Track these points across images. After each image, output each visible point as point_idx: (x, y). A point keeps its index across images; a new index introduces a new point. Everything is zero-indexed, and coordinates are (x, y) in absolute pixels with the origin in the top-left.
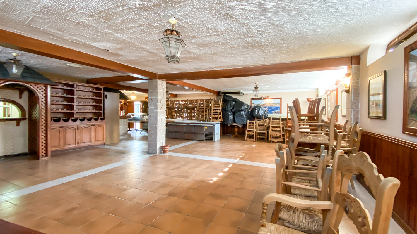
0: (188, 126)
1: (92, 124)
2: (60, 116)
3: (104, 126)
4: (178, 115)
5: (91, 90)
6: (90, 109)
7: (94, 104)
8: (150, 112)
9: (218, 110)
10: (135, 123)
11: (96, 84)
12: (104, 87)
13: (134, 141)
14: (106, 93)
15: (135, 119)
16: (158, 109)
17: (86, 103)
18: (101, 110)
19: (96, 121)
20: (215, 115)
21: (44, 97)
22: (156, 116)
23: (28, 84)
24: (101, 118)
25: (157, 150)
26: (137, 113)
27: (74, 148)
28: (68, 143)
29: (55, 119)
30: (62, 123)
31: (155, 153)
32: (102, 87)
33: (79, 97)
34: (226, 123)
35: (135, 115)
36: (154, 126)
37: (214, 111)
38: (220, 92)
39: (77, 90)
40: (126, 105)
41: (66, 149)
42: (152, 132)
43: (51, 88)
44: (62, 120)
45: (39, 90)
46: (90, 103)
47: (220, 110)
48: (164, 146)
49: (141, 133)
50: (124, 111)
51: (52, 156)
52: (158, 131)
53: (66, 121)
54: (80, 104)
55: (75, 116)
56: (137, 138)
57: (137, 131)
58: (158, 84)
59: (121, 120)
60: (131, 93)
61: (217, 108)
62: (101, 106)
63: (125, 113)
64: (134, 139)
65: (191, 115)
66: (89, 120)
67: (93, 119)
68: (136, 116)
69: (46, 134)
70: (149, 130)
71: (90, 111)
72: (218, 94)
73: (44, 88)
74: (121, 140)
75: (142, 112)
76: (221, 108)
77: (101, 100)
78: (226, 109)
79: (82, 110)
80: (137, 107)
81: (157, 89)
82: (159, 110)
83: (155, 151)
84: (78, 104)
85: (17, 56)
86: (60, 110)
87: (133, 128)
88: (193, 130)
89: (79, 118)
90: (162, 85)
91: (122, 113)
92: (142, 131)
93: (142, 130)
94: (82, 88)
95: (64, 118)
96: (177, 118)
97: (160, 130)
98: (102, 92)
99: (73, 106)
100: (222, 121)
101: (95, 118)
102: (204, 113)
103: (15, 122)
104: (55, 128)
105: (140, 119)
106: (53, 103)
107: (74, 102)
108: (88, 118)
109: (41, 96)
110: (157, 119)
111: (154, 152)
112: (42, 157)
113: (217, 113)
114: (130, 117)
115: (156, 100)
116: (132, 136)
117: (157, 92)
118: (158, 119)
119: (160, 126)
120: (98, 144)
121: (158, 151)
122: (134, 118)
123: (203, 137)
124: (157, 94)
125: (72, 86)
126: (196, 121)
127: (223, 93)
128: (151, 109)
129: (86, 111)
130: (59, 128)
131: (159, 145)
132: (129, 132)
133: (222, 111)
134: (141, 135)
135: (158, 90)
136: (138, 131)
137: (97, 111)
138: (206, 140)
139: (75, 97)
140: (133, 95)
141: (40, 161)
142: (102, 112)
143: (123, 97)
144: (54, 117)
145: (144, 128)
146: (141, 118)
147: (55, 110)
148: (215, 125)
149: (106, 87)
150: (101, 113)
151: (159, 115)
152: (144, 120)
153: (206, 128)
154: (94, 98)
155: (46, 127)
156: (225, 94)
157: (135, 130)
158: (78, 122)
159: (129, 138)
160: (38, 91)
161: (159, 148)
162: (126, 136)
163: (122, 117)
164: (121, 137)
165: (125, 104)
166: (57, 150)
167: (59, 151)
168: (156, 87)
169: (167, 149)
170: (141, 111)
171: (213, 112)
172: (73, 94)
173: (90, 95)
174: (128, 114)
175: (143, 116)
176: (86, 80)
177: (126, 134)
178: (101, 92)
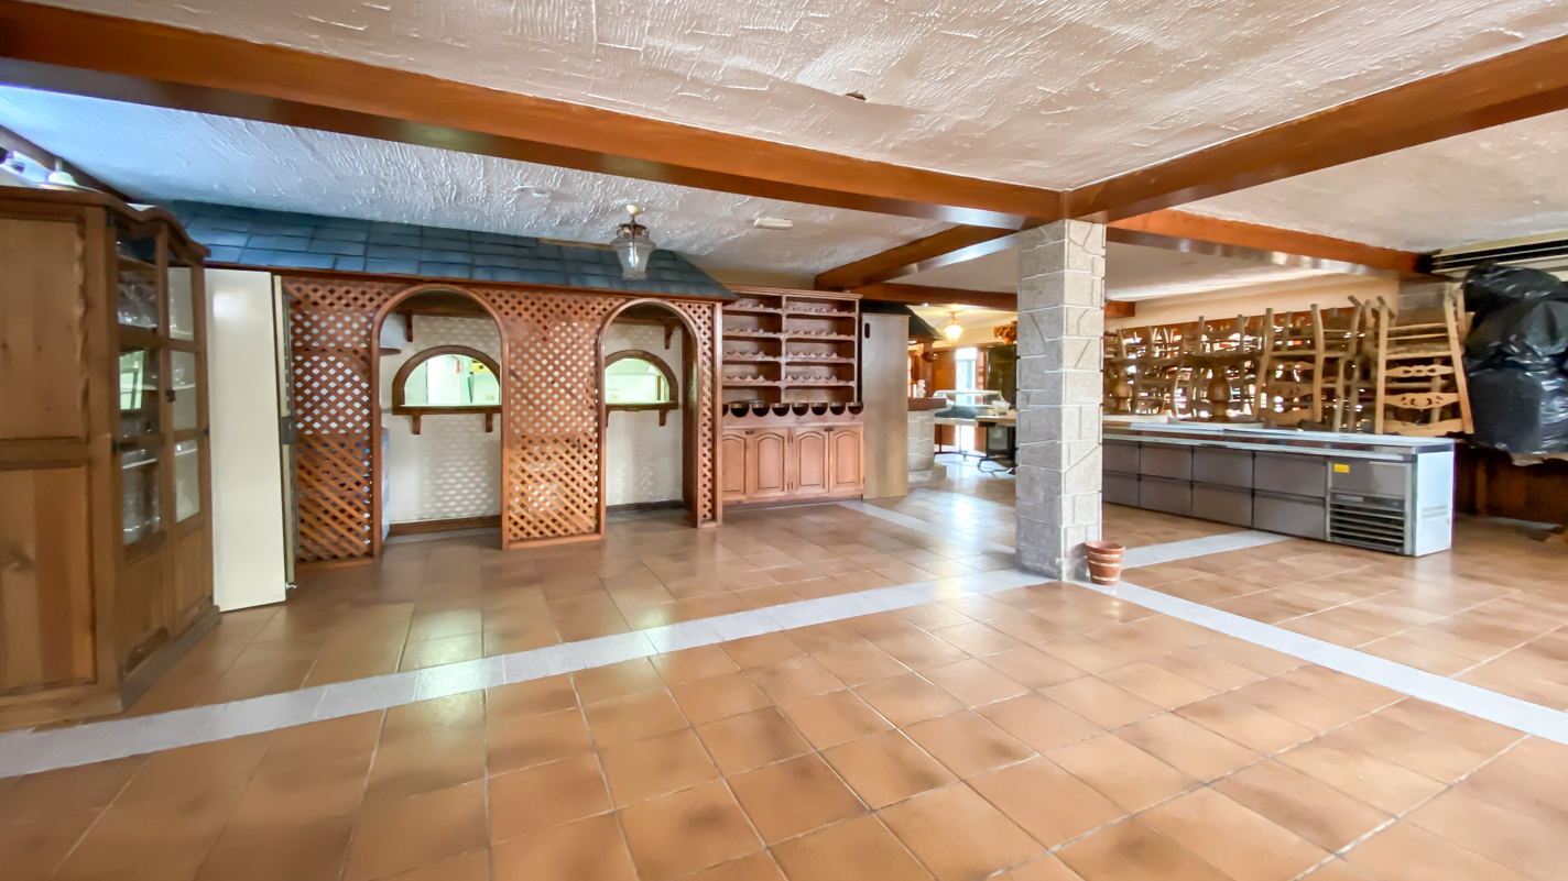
0: (1212, 450)
1: (828, 424)
2: (749, 396)
3: (858, 434)
4: (1142, 399)
5: (825, 310)
6: (822, 376)
7: (834, 358)
8: (1027, 378)
9: (1428, 361)
10: (957, 427)
11: (839, 289)
12: (860, 296)
13: (957, 494)
14: (867, 318)
15: (957, 413)
16: (1065, 363)
17: (813, 356)
18: (853, 380)
19: (838, 416)
20: (1409, 396)
21: (709, 339)
22: (1056, 398)
23: (674, 302)
24: (852, 404)
25: (1063, 559)
26: (967, 389)
27: (779, 503)
28: (765, 483)
29: (736, 406)
30: (750, 420)
31: (1054, 574)
32: (856, 297)
33: (795, 336)
34: (1501, 446)
35: (958, 397)
36: (1043, 443)
37: (1399, 372)
38: (1438, 252)
39: (789, 316)
40: (929, 361)
41: (759, 503)
42: (1034, 469)
43: (725, 312)
44: (750, 412)
45: (697, 320)
46: (824, 356)
47: (1447, 361)
48: (1094, 546)
49: (979, 466)
50: (922, 383)
51: (728, 520)
52: (1065, 467)
53: (761, 412)
54: (797, 360)
55: (784, 400)
56: (965, 485)
57: (965, 456)
58: (1066, 240)
59: (911, 414)
60: (946, 319)
61: (1427, 350)
62: (852, 365)
63: (925, 389)
64: (956, 487)
65: (1220, 393)
66: (819, 411)
67: (829, 409)
68: (961, 402)
69: (713, 450)
70: (1023, 463)
71: (821, 383)
72: (1423, 267)
73: (709, 313)
74: (912, 489)
75: (982, 387)
76: (1456, 352)
77: (852, 342)
78: (1501, 353)
79: (801, 378)
80: (967, 365)
81: (1063, 268)
82: (1071, 370)
83: (1052, 563)
84: (789, 360)
85: (637, 213)
86: (749, 381)
87: (951, 443)
88: (1245, 474)
89: (793, 404)
90: (1084, 242)
91: (918, 391)
92: (983, 459)
93: (984, 455)
94: (801, 308)
95: (757, 406)
96: (1138, 411)
97: (1072, 463)
98: (855, 315)
99: (778, 365)
100: (1470, 430)
101: (834, 405)
102: (1319, 383)
103: (657, 413)
104: (736, 433)
105: (977, 411)
106: (730, 358)
107: (779, 354)
108: (815, 405)
109: (702, 336)
110: (1058, 414)
111: (1046, 567)
112: (704, 522)
113: (1428, 379)
114: (942, 403)
115: (1057, 321)
116: (949, 475)
117: (1061, 279)
118: (1064, 411)
119: (1072, 448)
120: (846, 495)
121: (1066, 566)
122: (954, 408)
123: (1322, 521)
124: (1062, 292)
125: (775, 301)
126: (1255, 429)
127: (1458, 260)
128: (1031, 362)
129: (811, 382)
130: (745, 436)
131: (1069, 537)
132: (939, 459)
133: (1467, 373)
134: (981, 474)
135: (1066, 271)
136: (968, 458)
137: (842, 383)
138: (1338, 540)
139: (782, 337)
140: (952, 324)
141: (699, 533)
142: (853, 384)
143: (920, 330)
144: (736, 400)
145: (992, 447)
146: (982, 408)
147: (737, 379)
148: (1421, 457)
149: (869, 297)
150: (851, 388)
151: (1067, 390)
152: (991, 416)
153: (1343, 468)
154: (834, 336)
155: (713, 429)
156: (1479, 262)
157: (960, 453)
158: (791, 416)
159: (939, 481)
160: (695, 322)
161: (1069, 554)
162: (930, 473)
163: (916, 405)
164: (912, 478)
165: (926, 356)
166: (739, 503)
167: (746, 505)
168: (1057, 259)
169: (1115, 565)
170: (977, 384)
171: (1389, 379)
172: (778, 329)
173: (821, 329)
174: (937, 395)
175: (989, 399)
176: (813, 278)
177: (929, 465)
178: (852, 315)
